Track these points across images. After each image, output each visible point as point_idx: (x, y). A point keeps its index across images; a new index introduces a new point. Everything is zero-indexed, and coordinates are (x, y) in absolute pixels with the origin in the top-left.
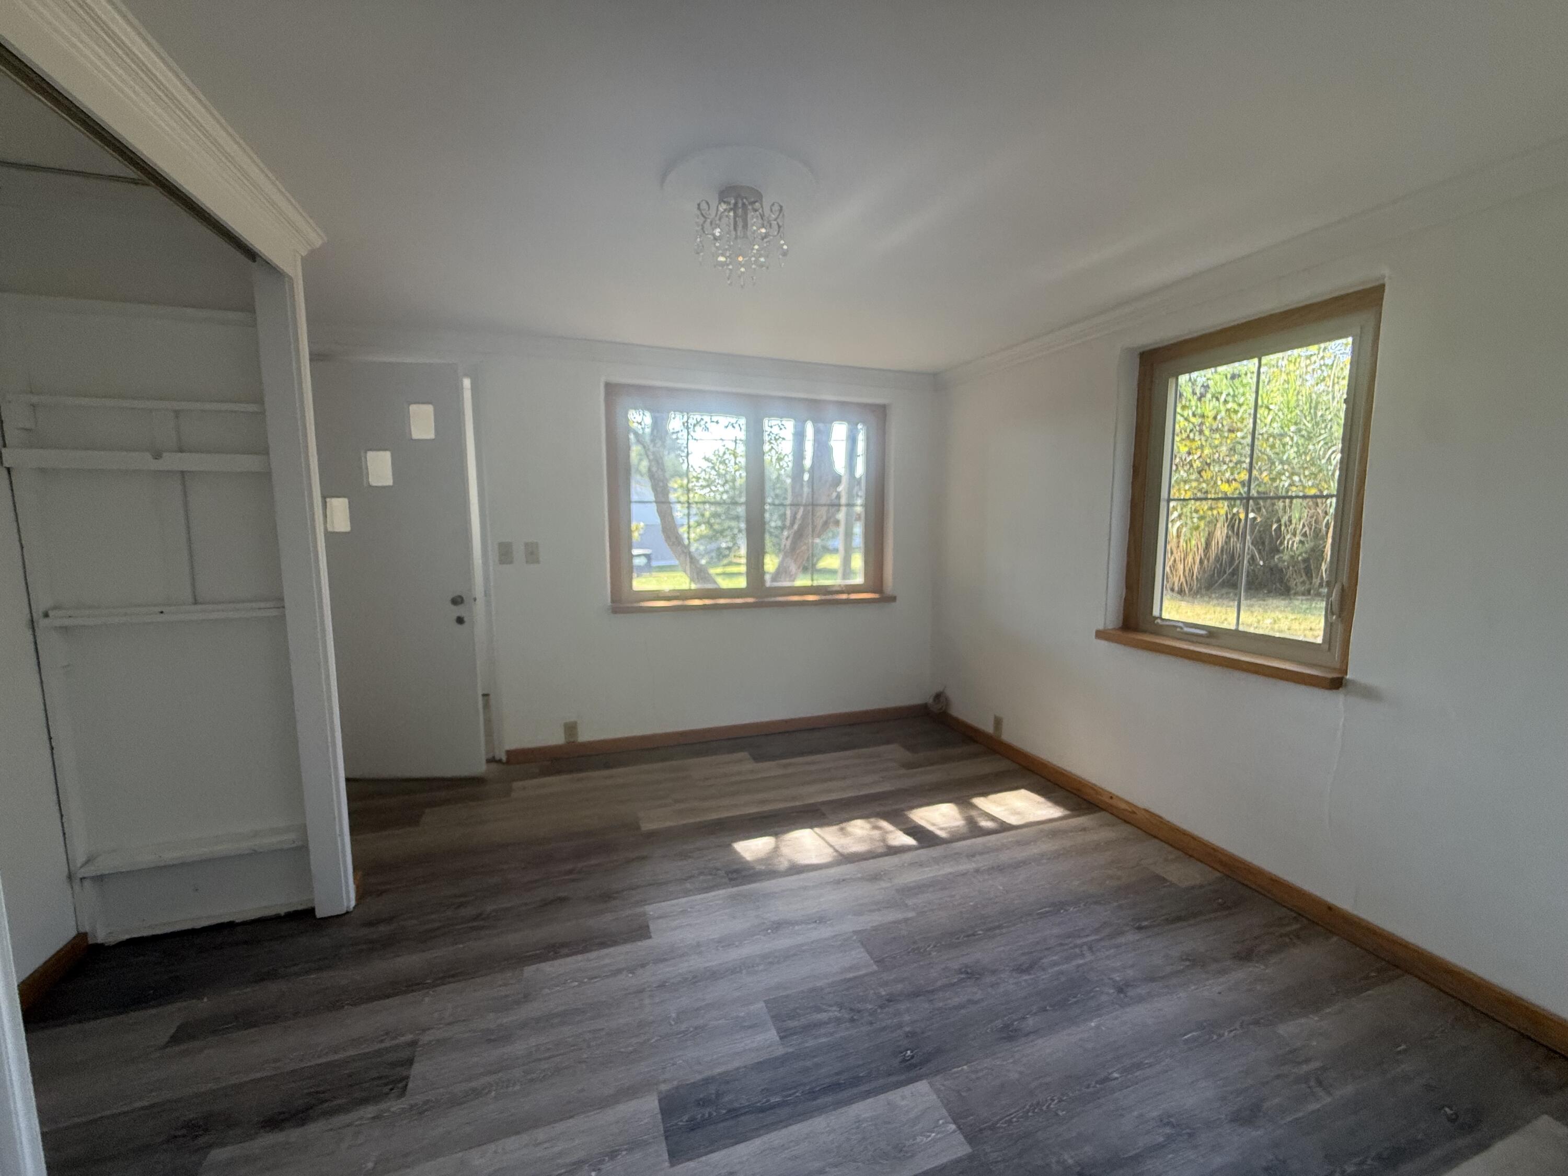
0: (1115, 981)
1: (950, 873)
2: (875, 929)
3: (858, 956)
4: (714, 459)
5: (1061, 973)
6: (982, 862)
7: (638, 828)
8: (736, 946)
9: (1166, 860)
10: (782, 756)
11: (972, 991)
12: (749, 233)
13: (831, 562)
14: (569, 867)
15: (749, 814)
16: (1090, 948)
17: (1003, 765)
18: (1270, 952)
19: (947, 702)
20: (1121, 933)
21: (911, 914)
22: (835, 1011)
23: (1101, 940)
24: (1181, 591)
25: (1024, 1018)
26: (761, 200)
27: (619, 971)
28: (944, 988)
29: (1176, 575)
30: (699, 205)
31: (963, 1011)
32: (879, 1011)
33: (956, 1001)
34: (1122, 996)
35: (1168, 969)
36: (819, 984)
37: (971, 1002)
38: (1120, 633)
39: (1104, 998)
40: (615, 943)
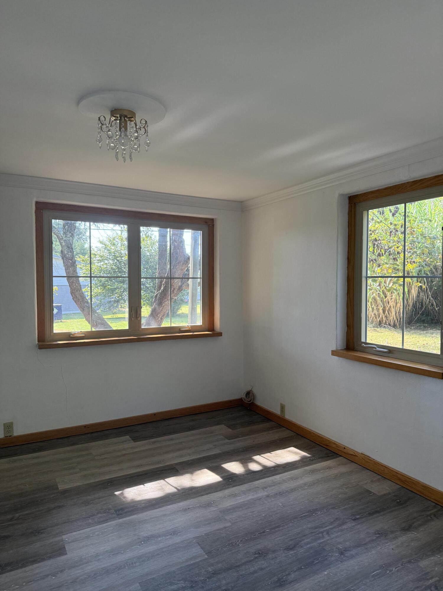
0: (338, 549)
1: (252, 499)
2: (207, 535)
3: (196, 551)
4: (108, 243)
5: (311, 548)
6: (271, 491)
7: (58, 488)
8: (122, 554)
9: (372, 481)
10: (152, 437)
11: (262, 563)
12: (128, 133)
13: (185, 309)
14: (9, 517)
15: (130, 474)
16: (328, 533)
17: (286, 433)
18: (420, 525)
19: (254, 396)
20: (344, 523)
21: (229, 524)
22: (182, 583)
23: (334, 528)
24: (395, 325)
25: (289, 574)
26: (135, 117)
27: (47, 576)
28: (245, 563)
29: (392, 316)
30: (99, 118)
31: (255, 575)
32: (208, 580)
33: (252, 569)
34: (342, 556)
35: (368, 540)
36: (173, 569)
37: (262, 569)
38: (345, 352)
39: (333, 559)
40: (43, 560)
